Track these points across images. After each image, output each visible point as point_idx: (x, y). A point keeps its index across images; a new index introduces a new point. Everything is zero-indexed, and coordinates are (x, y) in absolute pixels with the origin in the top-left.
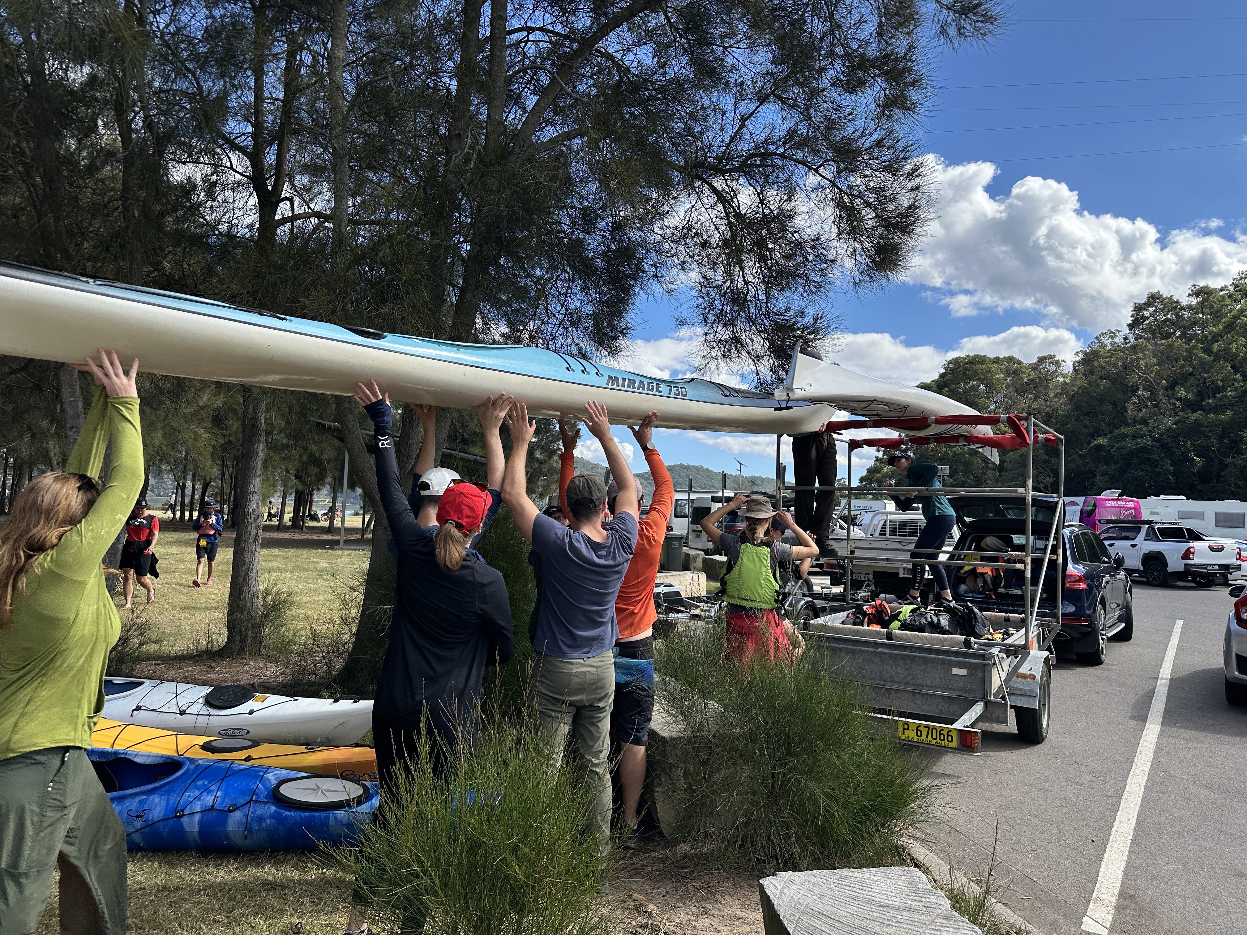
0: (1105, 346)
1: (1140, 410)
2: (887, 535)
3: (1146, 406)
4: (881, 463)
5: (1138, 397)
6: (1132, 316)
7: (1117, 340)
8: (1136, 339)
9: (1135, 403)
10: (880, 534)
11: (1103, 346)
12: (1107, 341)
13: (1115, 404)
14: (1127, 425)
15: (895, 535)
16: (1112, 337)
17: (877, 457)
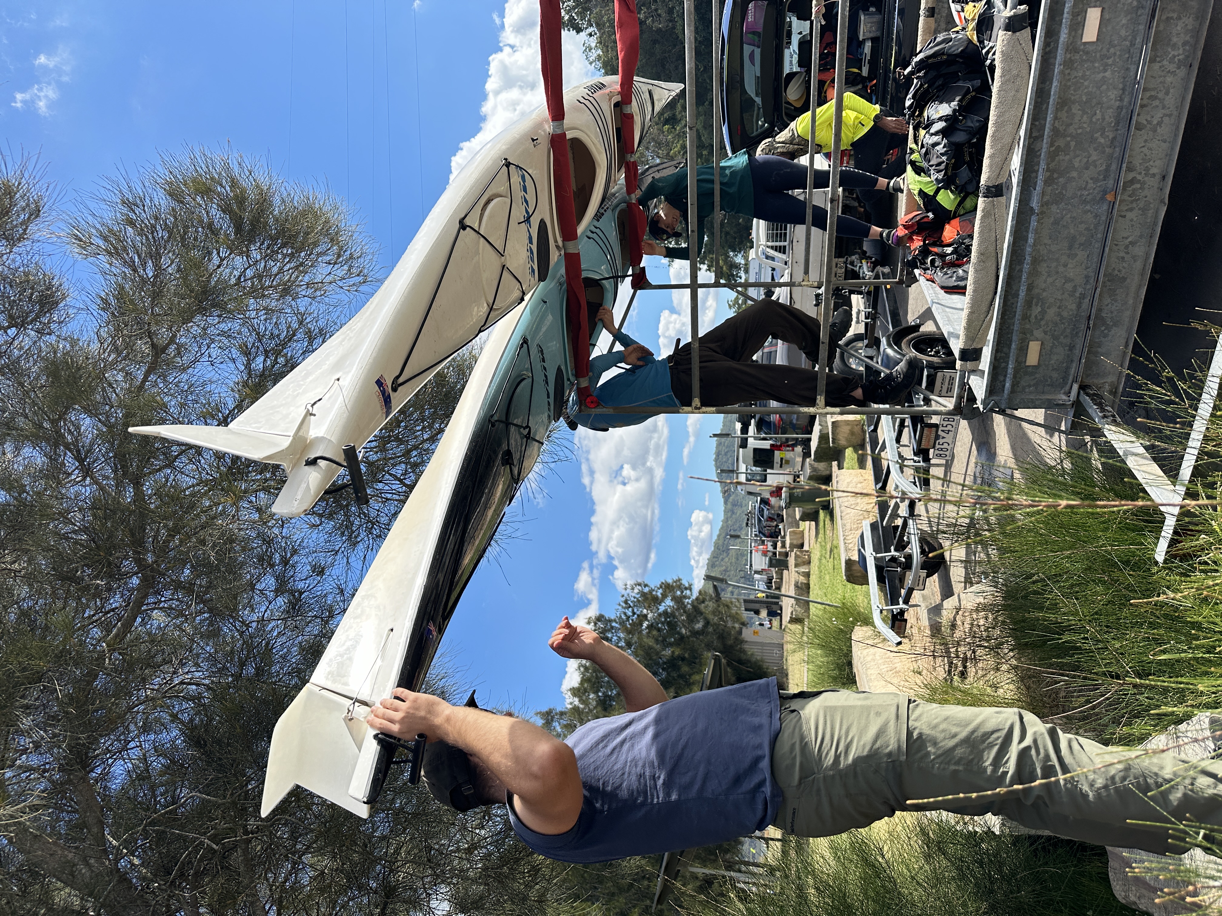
0: (599, 55)
1: (659, 15)
2: (786, 244)
3: (656, 10)
4: (712, 266)
5: (647, 18)
6: (569, 30)
7: (593, 45)
8: (591, 25)
9: (653, 21)
10: (784, 253)
11: (599, 58)
12: (594, 54)
13: (655, 42)
14: (674, 28)
15: (785, 234)
16: (590, 50)
17: (707, 270)
